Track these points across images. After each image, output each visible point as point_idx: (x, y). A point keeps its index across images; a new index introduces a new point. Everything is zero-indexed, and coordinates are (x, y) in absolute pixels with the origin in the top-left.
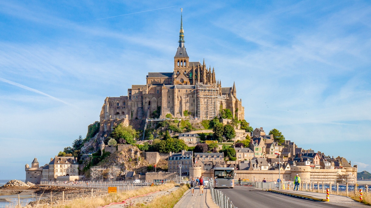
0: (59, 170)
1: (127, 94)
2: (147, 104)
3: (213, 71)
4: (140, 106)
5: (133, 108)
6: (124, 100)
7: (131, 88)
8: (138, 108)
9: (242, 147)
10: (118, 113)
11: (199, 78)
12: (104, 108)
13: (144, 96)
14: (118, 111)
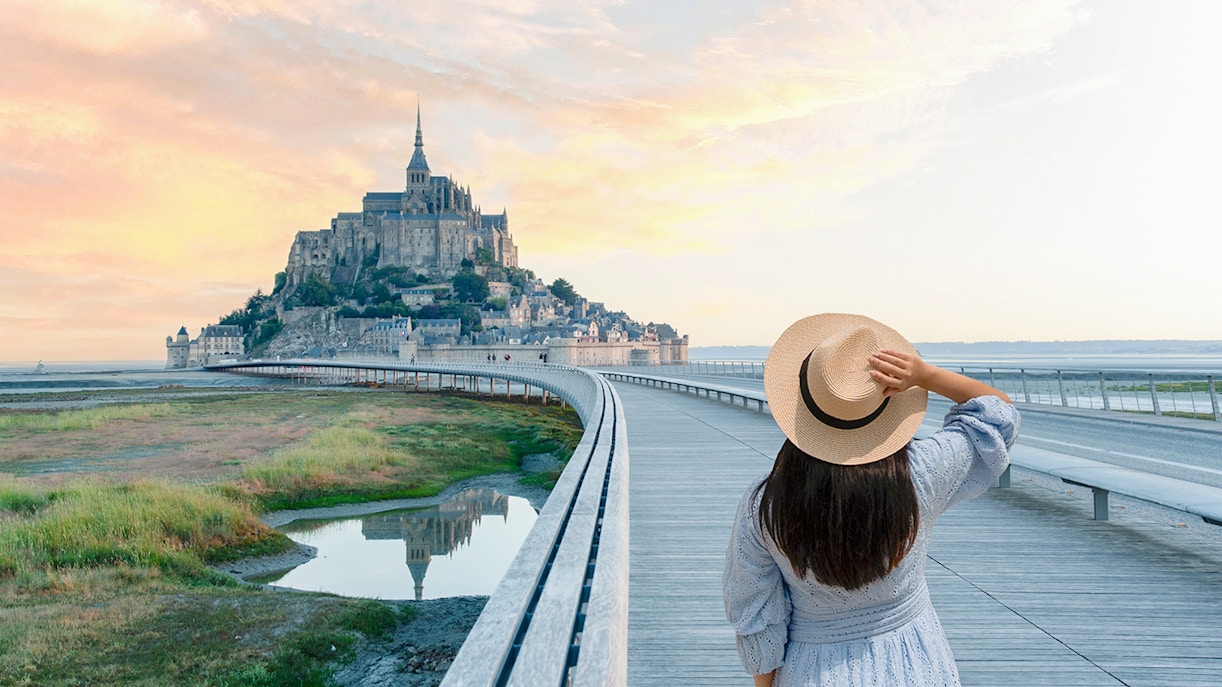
0: (213, 346)
1: (329, 227)
2: (361, 243)
3: (468, 190)
4: (350, 245)
5: (340, 249)
6: (325, 235)
7: (336, 217)
8: (348, 248)
9: (491, 310)
10: (316, 256)
11: (443, 205)
12: (293, 248)
13: (356, 231)
14: (315, 252)
